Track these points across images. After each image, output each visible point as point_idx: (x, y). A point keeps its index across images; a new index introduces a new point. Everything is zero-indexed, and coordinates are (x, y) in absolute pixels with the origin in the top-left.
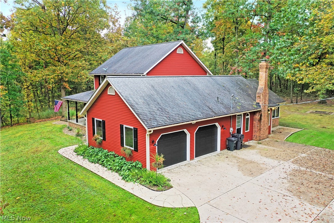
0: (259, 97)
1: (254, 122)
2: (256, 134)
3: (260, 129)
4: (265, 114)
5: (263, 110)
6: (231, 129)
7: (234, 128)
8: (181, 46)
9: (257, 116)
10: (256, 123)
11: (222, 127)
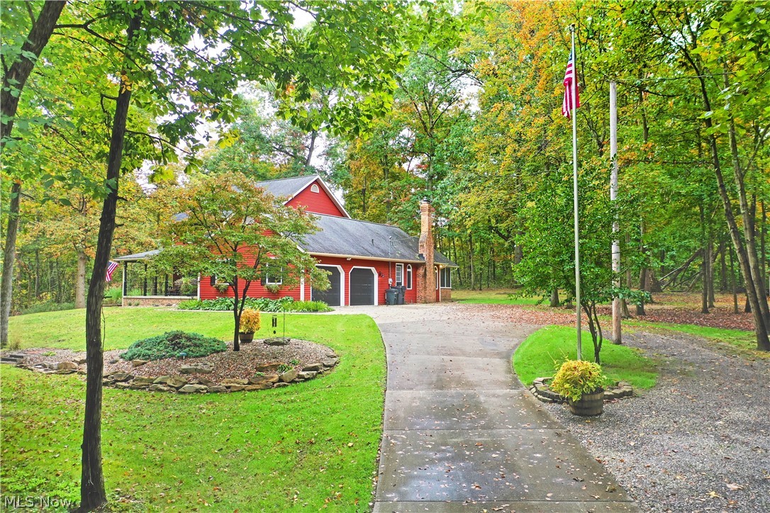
0: (422, 246)
1: (418, 279)
2: (420, 294)
3: (425, 288)
4: (430, 268)
5: (427, 264)
6: (390, 280)
7: (394, 280)
8: (317, 182)
9: (421, 271)
10: (420, 280)
11: (380, 275)
